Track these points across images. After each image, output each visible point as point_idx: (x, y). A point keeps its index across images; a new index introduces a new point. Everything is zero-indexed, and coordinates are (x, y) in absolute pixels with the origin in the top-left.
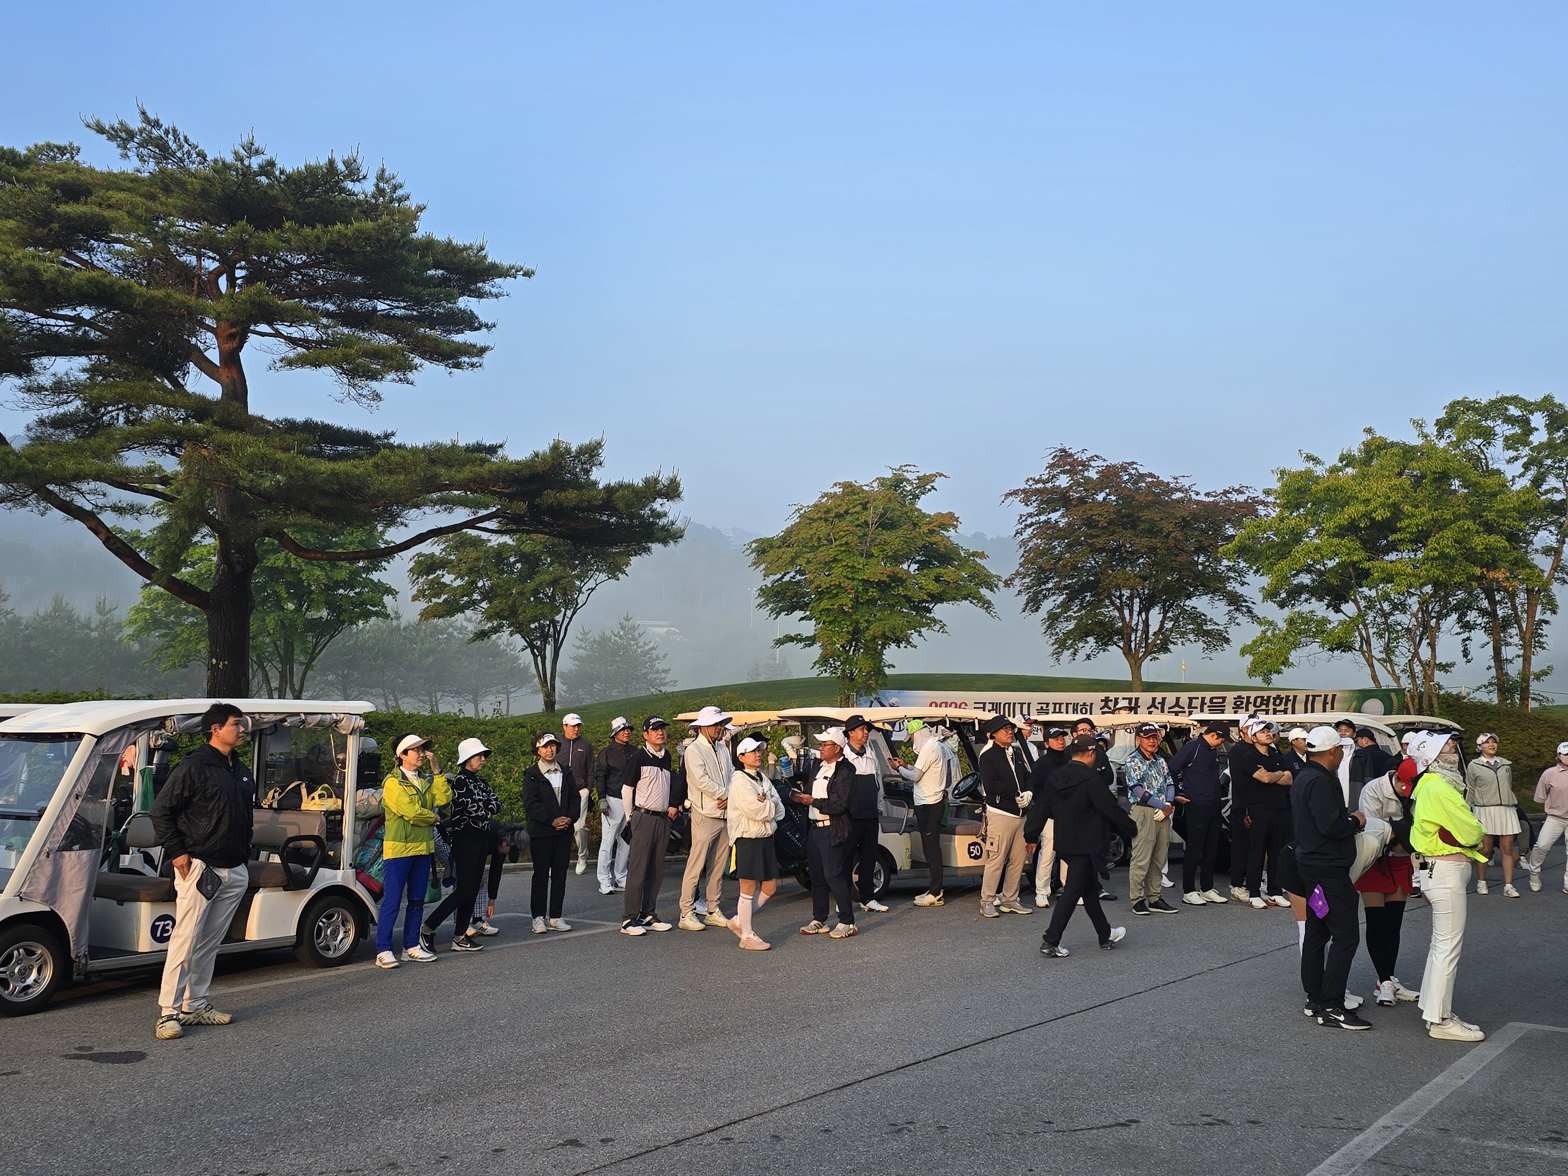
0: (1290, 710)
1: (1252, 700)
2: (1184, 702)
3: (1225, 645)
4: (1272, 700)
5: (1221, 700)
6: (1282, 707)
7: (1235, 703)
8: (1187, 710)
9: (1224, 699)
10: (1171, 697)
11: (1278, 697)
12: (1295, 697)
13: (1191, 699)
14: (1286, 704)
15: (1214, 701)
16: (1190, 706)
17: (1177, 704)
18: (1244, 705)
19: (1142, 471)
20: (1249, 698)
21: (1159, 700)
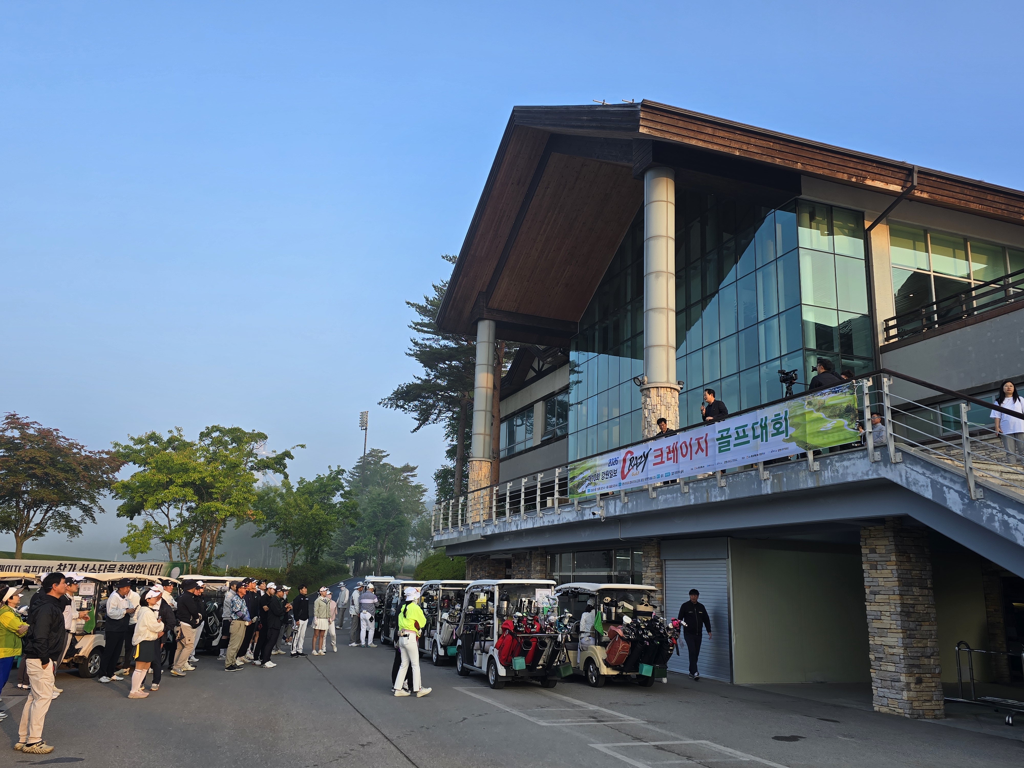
0: (142, 572)
1: (127, 567)
2: (97, 567)
3: (79, 534)
4: (136, 567)
5: (114, 566)
6: (139, 571)
7: (120, 569)
8: (97, 571)
9: (115, 565)
10: (91, 564)
11: (139, 565)
12: (146, 565)
13: (101, 565)
14: (141, 570)
15: (111, 567)
16: (99, 570)
17: (93, 569)
18: (123, 569)
19: (60, 435)
20: (126, 565)
21: (86, 566)
